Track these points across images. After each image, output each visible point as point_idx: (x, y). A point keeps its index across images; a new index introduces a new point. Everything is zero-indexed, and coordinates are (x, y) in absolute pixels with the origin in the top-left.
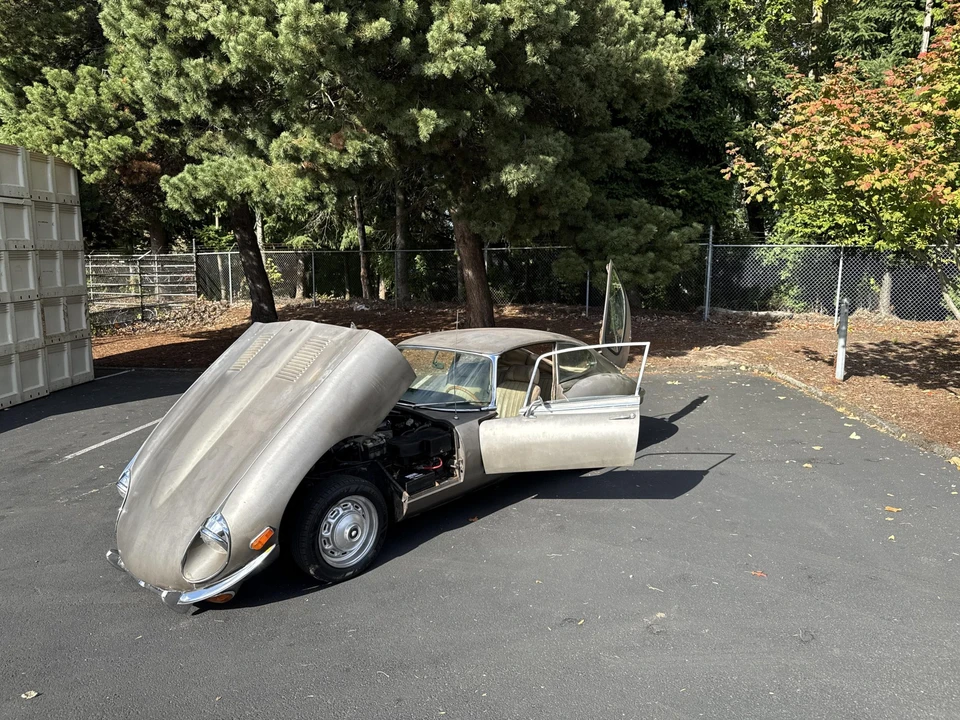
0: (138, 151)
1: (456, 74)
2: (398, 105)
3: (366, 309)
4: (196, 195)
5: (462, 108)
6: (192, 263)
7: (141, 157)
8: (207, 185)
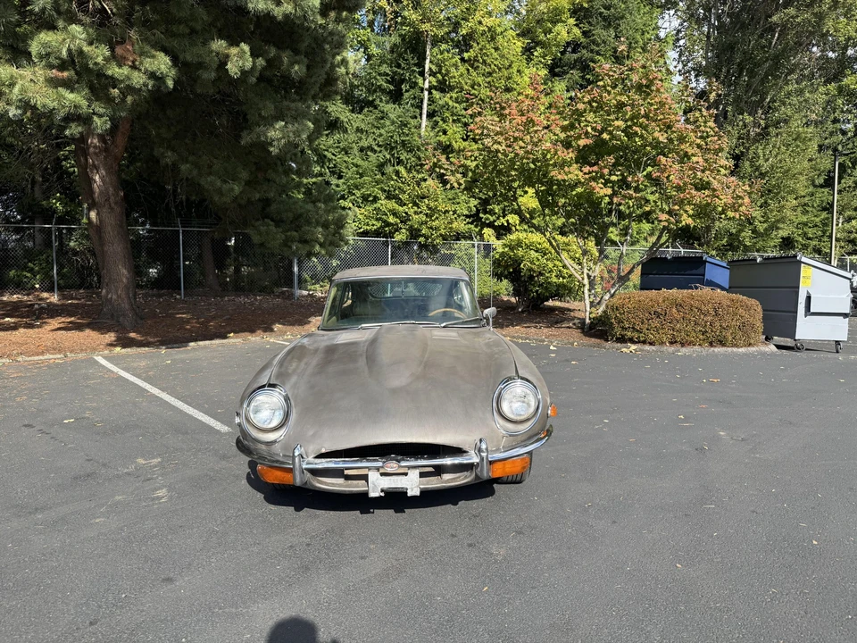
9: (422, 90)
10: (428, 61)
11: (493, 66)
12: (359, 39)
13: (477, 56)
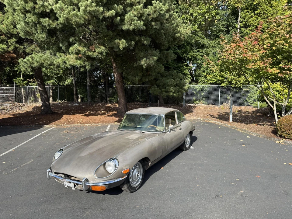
0: (8, 50)
1: (134, 30)
2: (112, 38)
3: (77, 105)
4: (33, 66)
5: (132, 40)
6: (14, 90)
7: (9, 52)
8: (38, 62)
9: (237, 29)
10: (239, 18)
11: (268, 14)
13: (261, 12)
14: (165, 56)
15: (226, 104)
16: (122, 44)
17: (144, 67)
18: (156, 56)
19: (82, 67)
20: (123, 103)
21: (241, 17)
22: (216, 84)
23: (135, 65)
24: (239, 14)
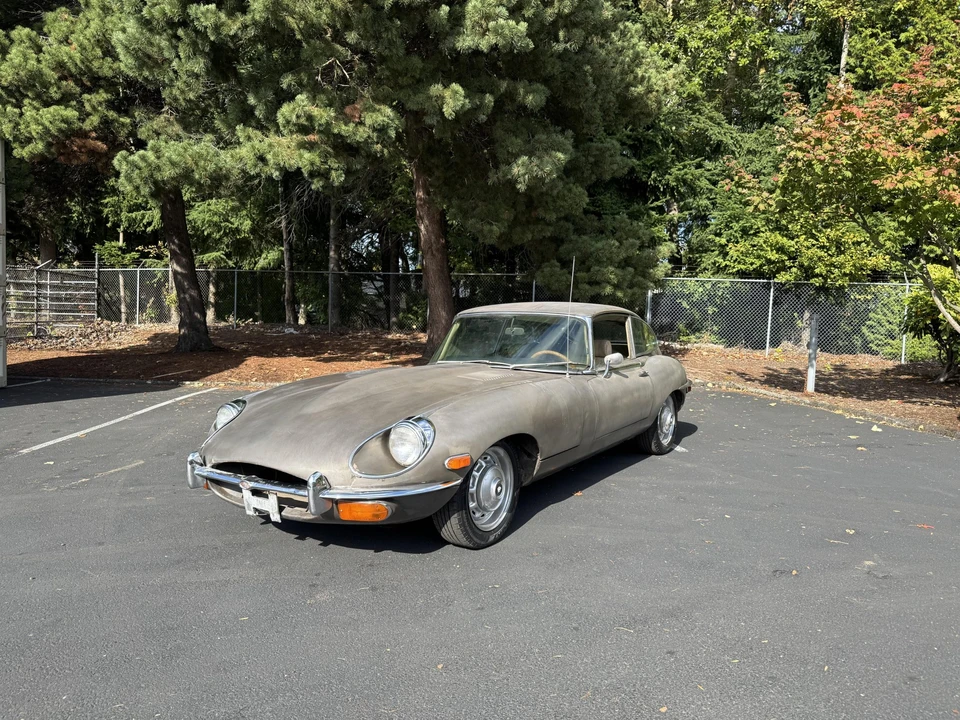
0: (81, 129)
2: (419, 81)
3: (295, 332)
4: (158, 176)
6: (94, 279)
7: (84, 135)
8: (173, 164)
10: (844, 55)
11: (946, 43)
12: (753, 44)
13: (919, 35)
14: (592, 159)
15: (790, 344)
16: (452, 98)
17: (521, 187)
18: (564, 152)
19: (317, 176)
20: (443, 321)
21: (849, 54)
22: (758, 273)
23: (493, 178)
24: (845, 43)
